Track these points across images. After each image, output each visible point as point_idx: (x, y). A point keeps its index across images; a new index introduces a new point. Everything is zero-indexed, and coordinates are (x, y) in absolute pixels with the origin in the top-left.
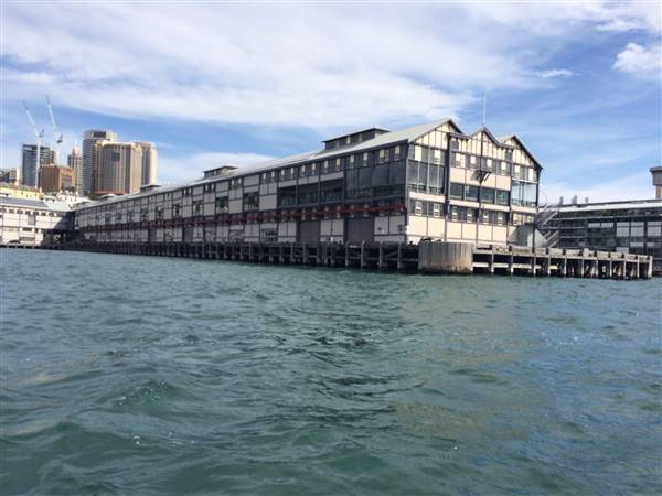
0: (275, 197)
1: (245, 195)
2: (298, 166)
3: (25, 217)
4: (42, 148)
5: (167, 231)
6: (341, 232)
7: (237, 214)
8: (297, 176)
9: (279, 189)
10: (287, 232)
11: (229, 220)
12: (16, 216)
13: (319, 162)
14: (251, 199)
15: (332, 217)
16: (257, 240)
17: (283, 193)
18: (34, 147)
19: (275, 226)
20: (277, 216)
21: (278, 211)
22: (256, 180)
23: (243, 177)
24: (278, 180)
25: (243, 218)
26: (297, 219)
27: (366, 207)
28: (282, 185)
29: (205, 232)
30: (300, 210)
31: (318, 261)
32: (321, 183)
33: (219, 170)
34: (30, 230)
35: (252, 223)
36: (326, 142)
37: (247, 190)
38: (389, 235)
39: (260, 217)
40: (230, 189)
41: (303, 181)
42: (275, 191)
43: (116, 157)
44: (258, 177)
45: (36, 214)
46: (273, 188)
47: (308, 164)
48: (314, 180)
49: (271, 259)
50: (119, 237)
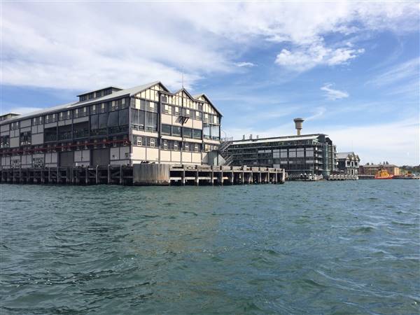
0: (42, 135)
1: (22, 134)
2: (58, 113)
6: (88, 159)
7: (16, 148)
8: (58, 120)
9: (45, 129)
10: (51, 160)
11: (10, 152)
13: (72, 110)
14: (26, 137)
15: (82, 148)
16: (29, 167)
17: (48, 133)
19: (43, 156)
20: (44, 149)
21: (45, 145)
22: (28, 123)
23: (20, 121)
24: (44, 123)
25: (21, 151)
26: (58, 150)
27: (105, 141)
28: (47, 126)
30: (60, 144)
31: (67, 180)
32: (74, 124)
33: (5, 116)
35: (27, 154)
36: (80, 96)
37: (22, 131)
38: (120, 160)
39: (32, 150)
40: (10, 129)
41: (61, 124)
42: (42, 131)
44: (30, 121)
46: (41, 129)
47: (65, 111)
48: (69, 122)
49: (35, 180)
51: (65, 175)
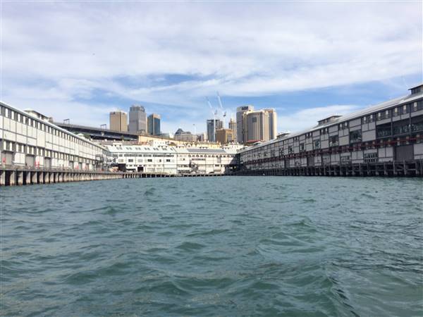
0: (375, 131)
1: (351, 133)
2: (391, 109)
3: (216, 159)
4: (216, 121)
5: (297, 160)
7: (345, 146)
8: (392, 115)
9: (377, 126)
10: (386, 155)
11: (340, 150)
12: (211, 159)
13: (410, 104)
14: (354, 135)
16: (362, 162)
17: (379, 129)
18: (213, 121)
19: (375, 151)
20: (377, 144)
21: (377, 141)
22: (359, 122)
23: (348, 121)
24: (375, 119)
25: (350, 148)
26: (394, 145)
28: (379, 123)
29: (322, 159)
30: (395, 139)
32: (412, 118)
33: (328, 119)
34: (218, 165)
35: (357, 150)
36: (412, 89)
37: (351, 130)
39: (363, 146)
41: (395, 119)
43: (254, 120)
44: (360, 119)
45: (221, 156)
46: (372, 126)
47: (400, 107)
48: (406, 116)
50: (266, 166)
51: (414, 168)
